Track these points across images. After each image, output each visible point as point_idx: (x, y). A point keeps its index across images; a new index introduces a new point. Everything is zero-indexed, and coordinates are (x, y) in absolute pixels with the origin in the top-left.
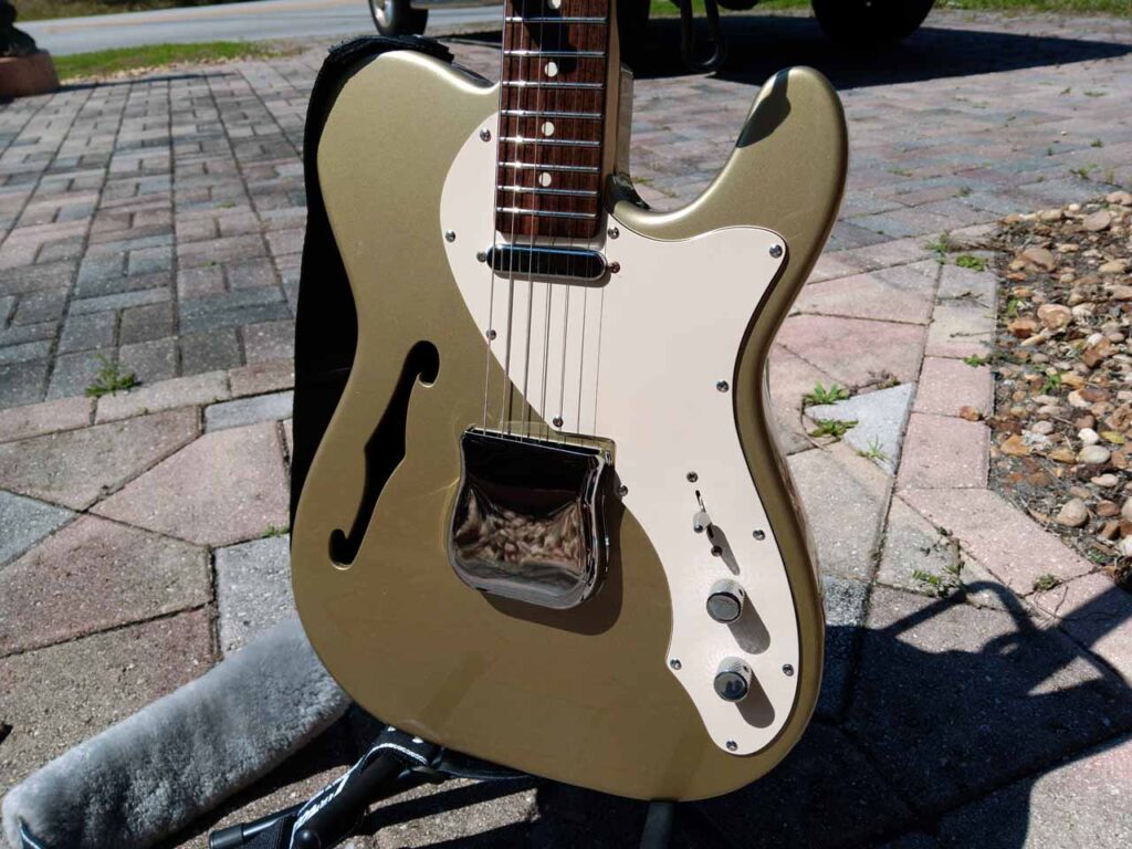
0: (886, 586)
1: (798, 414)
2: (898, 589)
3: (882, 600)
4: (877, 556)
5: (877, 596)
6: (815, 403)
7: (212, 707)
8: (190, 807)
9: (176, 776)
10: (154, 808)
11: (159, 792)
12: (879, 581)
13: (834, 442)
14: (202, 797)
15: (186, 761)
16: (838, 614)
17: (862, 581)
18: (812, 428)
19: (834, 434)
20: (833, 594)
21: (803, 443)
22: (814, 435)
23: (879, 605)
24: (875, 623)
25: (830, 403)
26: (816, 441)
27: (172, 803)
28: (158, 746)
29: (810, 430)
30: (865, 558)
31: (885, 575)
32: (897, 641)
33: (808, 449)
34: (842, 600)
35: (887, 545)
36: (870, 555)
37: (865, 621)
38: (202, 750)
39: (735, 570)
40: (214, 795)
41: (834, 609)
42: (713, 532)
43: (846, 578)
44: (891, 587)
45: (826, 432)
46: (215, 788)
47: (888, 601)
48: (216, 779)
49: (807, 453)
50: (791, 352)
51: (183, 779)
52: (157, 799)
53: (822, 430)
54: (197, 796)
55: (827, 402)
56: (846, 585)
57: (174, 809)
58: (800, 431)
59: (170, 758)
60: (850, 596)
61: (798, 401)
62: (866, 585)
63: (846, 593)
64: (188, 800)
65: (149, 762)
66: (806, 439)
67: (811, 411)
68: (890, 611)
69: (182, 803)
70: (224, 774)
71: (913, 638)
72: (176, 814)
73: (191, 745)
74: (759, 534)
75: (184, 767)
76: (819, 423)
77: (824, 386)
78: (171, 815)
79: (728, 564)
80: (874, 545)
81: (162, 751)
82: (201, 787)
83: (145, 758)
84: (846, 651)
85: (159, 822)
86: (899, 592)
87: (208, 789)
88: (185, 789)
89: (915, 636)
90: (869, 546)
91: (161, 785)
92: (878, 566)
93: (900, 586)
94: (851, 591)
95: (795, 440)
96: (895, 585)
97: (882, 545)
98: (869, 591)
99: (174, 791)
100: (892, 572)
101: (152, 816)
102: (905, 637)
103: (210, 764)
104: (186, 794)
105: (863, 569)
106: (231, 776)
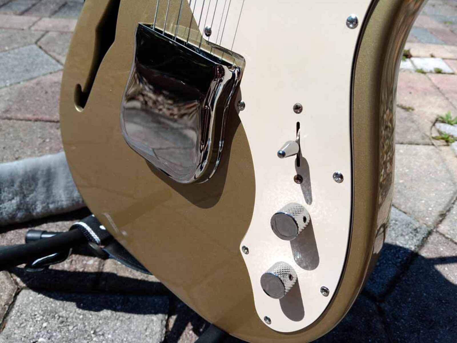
0: (441, 234)
1: (431, 124)
2: (447, 238)
3: (435, 241)
4: (443, 216)
5: (434, 238)
6: (443, 122)
7: (53, 170)
8: (28, 213)
9: (25, 196)
10: (9, 208)
11: (14, 201)
12: (438, 230)
13: (445, 145)
14: (35, 211)
15: (32, 191)
16: (405, 240)
17: (428, 226)
18: (435, 134)
19: (447, 141)
20: (407, 227)
21: (427, 140)
22: (435, 138)
23: (432, 244)
24: (425, 253)
25: (452, 125)
26: (434, 142)
27: (19, 209)
28: (20, 179)
29: (434, 135)
30: (435, 214)
31: (443, 228)
32: (434, 268)
33: (429, 145)
34: (411, 233)
35: (452, 211)
36: (439, 214)
37: (420, 249)
38: (41, 189)
39: (309, 200)
40: (41, 212)
41: (404, 236)
42: (300, 162)
43: (418, 221)
44: (444, 235)
45: (443, 139)
46: (42, 209)
47: (439, 242)
48: (44, 205)
49: (427, 147)
50: (440, 92)
51: (28, 199)
52: (11, 204)
53: (440, 137)
54: (33, 210)
55: (449, 123)
56: (417, 225)
57: (19, 212)
58: (428, 134)
59: (24, 187)
60: (417, 232)
61: (433, 118)
62: (429, 229)
63: (416, 230)
64: (27, 210)
65: (13, 186)
66: (430, 139)
67: (439, 125)
68: (437, 249)
69: (24, 210)
70: (48, 204)
71: (444, 269)
72: (20, 215)
73: (37, 185)
74: (339, 177)
75: (30, 194)
76: (440, 133)
77: (452, 115)
78: (17, 214)
79: (304, 193)
80: (444, 209)
81: (21, 183)
82: (36, 206)
83: (12, 183)
84: (400, 262)
85: (10, 216)
86: (447, 240)
87: (39, 208)
88: (27, 205)
89: (446, 269)
90: (440, 209)
91: (15, 198)
92: (441, 221)
93: (449, 237)
94: (419, 230)
95: (423, 138)
96: (447, 236)
97: (449, 211)
98: (430, 233)
99: (21, 203)
100: (447, 228)
101: (7, 211)
102: (439, 268)
103: (43, 196)
104: (27, 207)
105: (432, 220)
106: (51, 206)
